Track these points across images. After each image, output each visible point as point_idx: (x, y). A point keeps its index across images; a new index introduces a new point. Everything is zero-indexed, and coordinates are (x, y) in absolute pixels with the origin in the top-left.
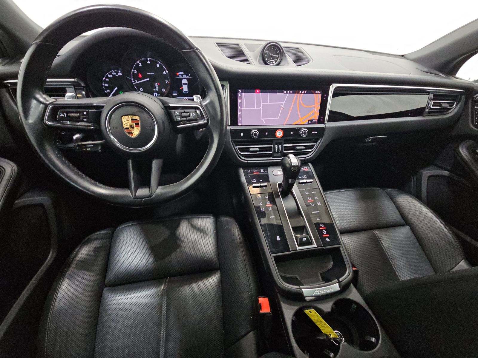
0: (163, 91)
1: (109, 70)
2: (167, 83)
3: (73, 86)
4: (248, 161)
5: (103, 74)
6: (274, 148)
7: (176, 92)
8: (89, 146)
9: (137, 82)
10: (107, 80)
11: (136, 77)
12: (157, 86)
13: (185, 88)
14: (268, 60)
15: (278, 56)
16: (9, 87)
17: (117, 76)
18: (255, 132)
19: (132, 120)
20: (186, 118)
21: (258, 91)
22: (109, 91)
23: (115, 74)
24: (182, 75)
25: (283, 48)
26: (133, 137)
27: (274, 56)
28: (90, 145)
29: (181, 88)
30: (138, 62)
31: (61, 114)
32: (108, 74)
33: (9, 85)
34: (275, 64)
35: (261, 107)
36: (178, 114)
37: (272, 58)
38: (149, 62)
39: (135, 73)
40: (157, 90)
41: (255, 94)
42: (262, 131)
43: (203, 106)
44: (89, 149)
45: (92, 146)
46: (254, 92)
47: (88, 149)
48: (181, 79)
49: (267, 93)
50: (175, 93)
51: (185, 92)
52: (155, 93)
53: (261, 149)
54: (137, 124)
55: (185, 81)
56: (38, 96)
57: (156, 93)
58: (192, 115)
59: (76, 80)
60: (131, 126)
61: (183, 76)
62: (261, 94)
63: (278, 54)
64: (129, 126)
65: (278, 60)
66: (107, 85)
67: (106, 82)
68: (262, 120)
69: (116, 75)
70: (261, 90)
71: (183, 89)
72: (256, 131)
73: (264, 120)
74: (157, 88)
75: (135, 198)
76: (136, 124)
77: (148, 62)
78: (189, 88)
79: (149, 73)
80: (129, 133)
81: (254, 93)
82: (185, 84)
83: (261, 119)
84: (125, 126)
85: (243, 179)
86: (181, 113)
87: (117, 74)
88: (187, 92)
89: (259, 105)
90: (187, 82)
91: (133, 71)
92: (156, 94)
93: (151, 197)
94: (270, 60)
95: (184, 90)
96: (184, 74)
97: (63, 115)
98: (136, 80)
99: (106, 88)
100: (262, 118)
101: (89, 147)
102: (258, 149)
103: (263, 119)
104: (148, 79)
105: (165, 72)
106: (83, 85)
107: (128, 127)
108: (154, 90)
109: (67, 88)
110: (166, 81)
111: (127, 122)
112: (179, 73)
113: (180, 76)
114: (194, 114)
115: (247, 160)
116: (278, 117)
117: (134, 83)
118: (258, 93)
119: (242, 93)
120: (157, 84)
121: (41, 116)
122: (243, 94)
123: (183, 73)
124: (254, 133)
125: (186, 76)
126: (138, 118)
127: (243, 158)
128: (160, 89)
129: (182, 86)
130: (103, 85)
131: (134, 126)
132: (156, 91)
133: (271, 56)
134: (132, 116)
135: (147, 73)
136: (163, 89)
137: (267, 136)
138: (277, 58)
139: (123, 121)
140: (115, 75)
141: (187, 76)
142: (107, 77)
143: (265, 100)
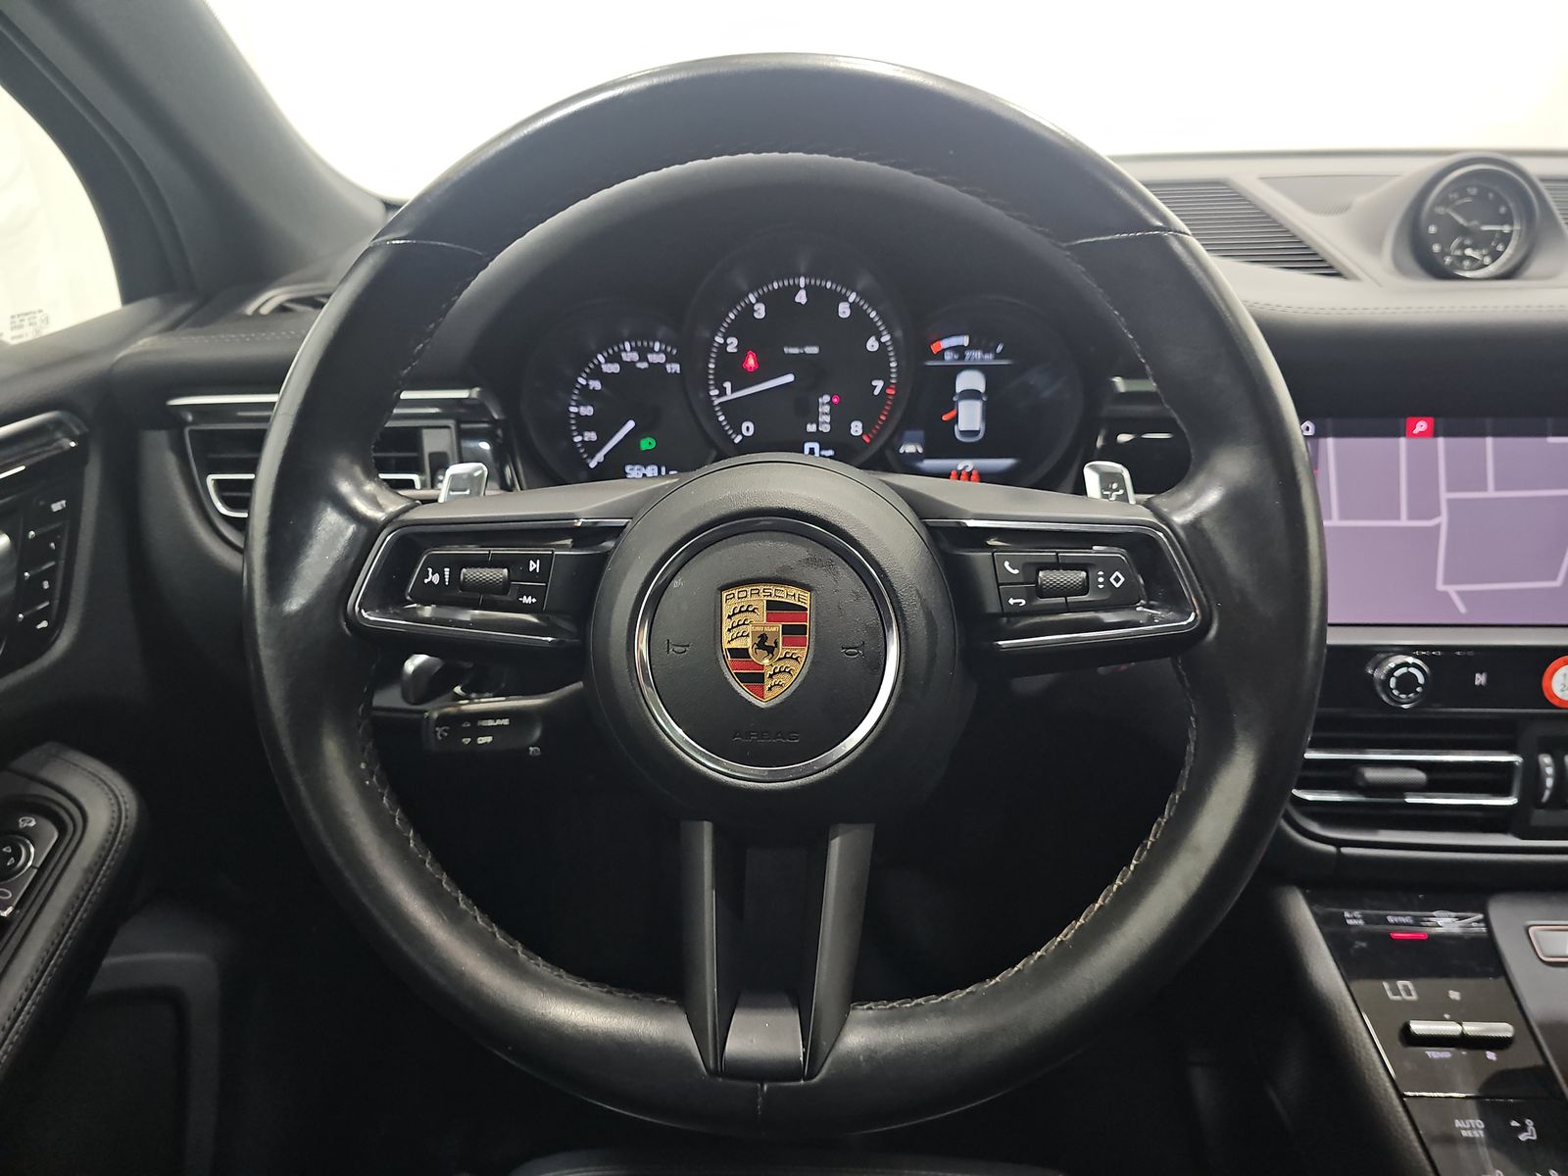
0: (853, 433)
1: (610, 343)
2: (876, 392)
3: (451, 423)
4: (1345, 850)
5: (583, 361)
6: (1533, 772)
7: (920, 434)
8: (490, 723)
9: (730, 396)
10: (596, 385)
11: (732, 370)
12: (827, 409)
13: (970, 417)
14: (1444, 253)
15: (1506, 229)
16: (186, 423)
17: (643, 365)
18: (1404, 670)
19: (772, 605)
20: (1062, 600)
21: (1421, 426)
22: (591, 436)
23: (635, 356)
24: (959, 350)
25: (1542, 186)
26: (762, 704)
27: (1485, 228)
28: (495, 720)
29: (944, 418)
30: (752, 298)
31: (430, 570)
32: (602, 359)
33: (190, 418)
34: (1492, 269)
35: (1443, 520)
36: (1016, 572)
37: (1468, 242)
38: (801, 297)
39: (730, 349)
40: (826, 428)
41: (1403, 441)
42: (1448, 664)
43: (1182, 534)
44: (489, 739)
45: (506, 722)
46: (1396, 433)
47: (482, 740)
48: (954, 371)
49: (1483, 434)
50: (912, 441)
51: (963, 433)
52: (807, 446)
53: (1441, 778)
54: (793, 632)
55: (970, 380)
56: (345, 487)
57: (816, 446)
58: (1107, 581)
59: (475, 392)
60: (763, 643)
61: (962, 357)
62: (1441, 441)
63: (1507, 219)
64: (749, 640)
65: (1509, 251)
66: (587, 411)
67: (588, 395)
68: (1446, 594)
69: (640, 360)
70: (1441, 420)
71: (955, 419)
72: (1410, 660)
73: (1460, 593)
74: (827, 419)
75: (713, 1073)
76: (786, 630)
77: (797, 300)
78: (987, 415)
79: (795, 351)
80: (743, 678)
81: (1400, 436)
82: (971, 394)
83: (1440, 587)
84: (728, 641)
85: (1324, 969)
86: (1033, 570)
87: (644, 358)
88: (975, 433)
89: (1424, 506)
90: (982, 388)
91: (719, 340)
92: (817, 451)
93: (811, 1076)
94: (1458, 253)
95: (963, 425)
96: (971, 346)
97: (436, 579)
98: (728, 385)
99: (584, 424)
100: (1447, 582)
101: (486, 731)
102: (1419, 776)
103: (1452, 590)
104: (790, 378)
105: (878, 339)
106: (496, 417)
107: (747, 643)
108: (811, 428)
109: (425, 431)
110: (874, 383)
111: (740, 617)
112: (945, 343)
113: (948, 356)
114: (1117, 579)
115: (1339, 843)
116: (1554, 578)
117: (718, 396)
118: (1421, 434)
119: (1322, 441)
120: (826, 398)
121: (340, 583)
122: (1330, 443)
123: (965, 341)
124: (1398, 673)
125: (978, 354)
126: (804, 598)
127: (1315, 828)
128: (840, 421)
129: (953, 406)
130: (573, 409)
131: (776, 643)
132: (817, 437)
133: (1464, 232)
134: (772, 589)
135: (786, 350)
136: (853, 424)
137: (1479, 696)
138: (1506, 239)
139: (727, 610)
140: (633, 363)
141: (987, 356)
142: (597, 373)
143: (1467, 476)
